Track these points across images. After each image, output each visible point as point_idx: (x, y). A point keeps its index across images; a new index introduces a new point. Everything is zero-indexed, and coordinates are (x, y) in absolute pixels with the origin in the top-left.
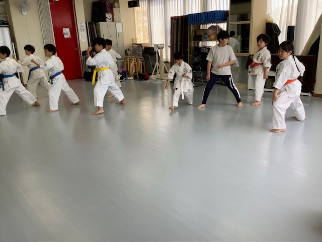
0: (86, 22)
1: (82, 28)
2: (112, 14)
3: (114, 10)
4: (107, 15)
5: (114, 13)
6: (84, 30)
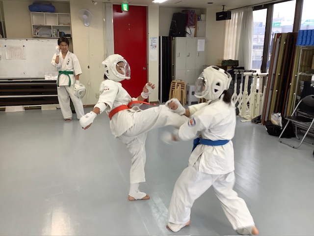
0: (160, 37)
1: (154, 44)
2: (196, 28)
3: (199, 23)
4: (188, 30)
5: (197, 26)
6: (156, 47)
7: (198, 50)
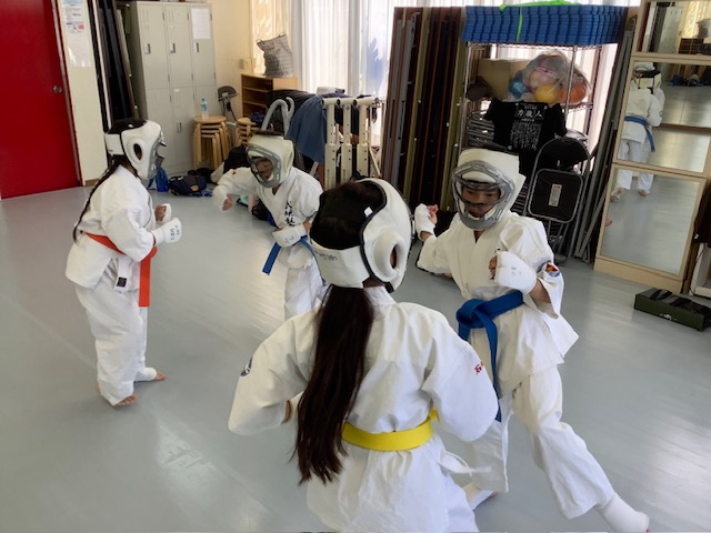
1: (75, 19)
6: (82, 27)
7: (196, 37)
